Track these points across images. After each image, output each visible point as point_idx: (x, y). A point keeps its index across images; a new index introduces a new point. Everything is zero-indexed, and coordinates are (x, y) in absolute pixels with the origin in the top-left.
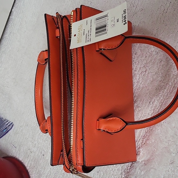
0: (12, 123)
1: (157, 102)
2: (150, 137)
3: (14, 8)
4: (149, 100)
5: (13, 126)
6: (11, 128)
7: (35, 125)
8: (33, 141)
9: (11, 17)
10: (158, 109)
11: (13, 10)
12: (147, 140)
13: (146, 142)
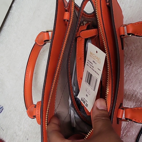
0: (2, 107)
1: (139, 94)
2: (131, 129)
3: (14, 3)
4: (132, 93)
5: (2, 110)
6: (1, 112)
7: (23, 110)
8: (19, 126)
9: (11, 11)
10: (140, 102)
11: (13, 5)
12: (128, 131)
13: (126, 133)
